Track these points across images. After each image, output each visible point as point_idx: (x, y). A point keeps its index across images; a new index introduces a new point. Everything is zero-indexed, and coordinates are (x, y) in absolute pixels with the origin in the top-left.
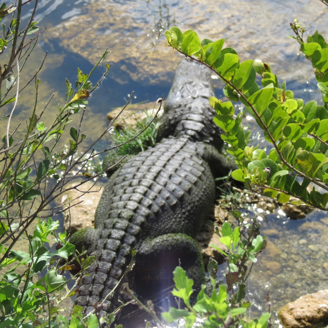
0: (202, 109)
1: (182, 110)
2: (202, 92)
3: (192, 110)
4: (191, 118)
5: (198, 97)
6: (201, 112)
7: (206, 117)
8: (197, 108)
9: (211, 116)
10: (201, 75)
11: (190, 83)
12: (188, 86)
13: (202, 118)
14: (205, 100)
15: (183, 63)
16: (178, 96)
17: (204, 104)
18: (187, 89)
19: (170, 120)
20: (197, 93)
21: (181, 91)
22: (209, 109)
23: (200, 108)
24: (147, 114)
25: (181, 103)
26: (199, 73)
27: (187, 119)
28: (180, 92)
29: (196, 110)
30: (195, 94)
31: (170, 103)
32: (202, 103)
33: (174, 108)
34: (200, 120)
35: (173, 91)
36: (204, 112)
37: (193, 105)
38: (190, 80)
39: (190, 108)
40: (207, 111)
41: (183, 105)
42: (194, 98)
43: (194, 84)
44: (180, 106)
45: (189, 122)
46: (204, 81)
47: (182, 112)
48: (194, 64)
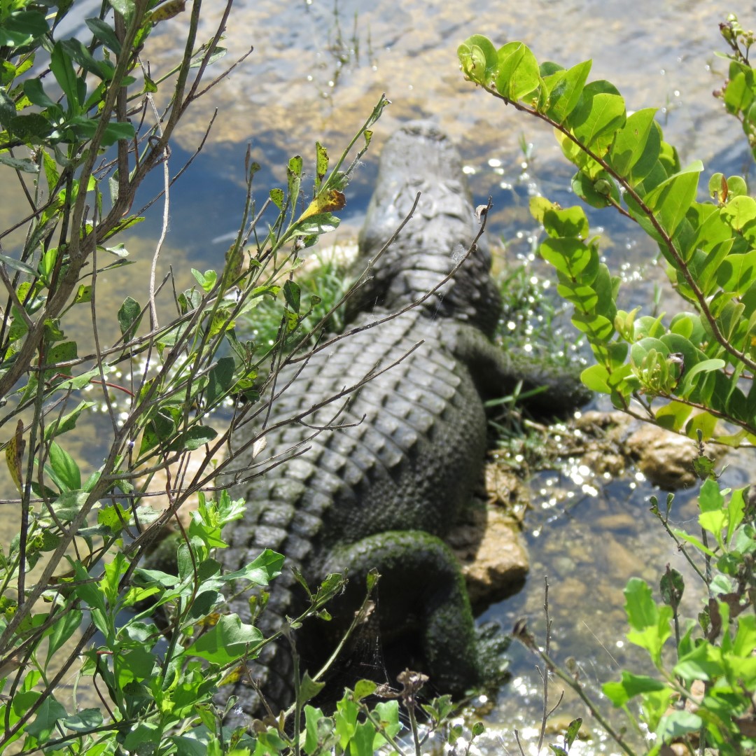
0: (448, 244)
1: (402, 248)
2: (445, 205)
3: (425, 246)
4: (423, 265)
5: (437, 216)
6: (446, 249)
8: (436, 241)
10: (440, 165)
11: (418, 184)
12: (412, 190)
13: (449, 264)
14: (454, 223)
15: (398, 139)
16: (391, 215)
17: (451, 232)
18: (412, 198)
19: (376, 271)
20: (435, 206)
21: (398, 204)
22: (463, 243)
23: (442, 242)
24: (320, 258)
26: (435, 161)
27: (414, 268)
28: (395, 205)
29: (435, 245)
30: (430, 208)
31: (372, 232)
32: (446, 229)
33: (384, 243)
34: (445, 268)
35: (378, 205)
36: (451, 249)
37: (426, 236)
38: (418, 178)
39: (420, 242)
40: (458, 247)
41: (404, 236)
42: (428, 219)
43: (426, 184)
45: (418, 273)
46: (449, 178)
47: (401, 252)
48: (422, 140)
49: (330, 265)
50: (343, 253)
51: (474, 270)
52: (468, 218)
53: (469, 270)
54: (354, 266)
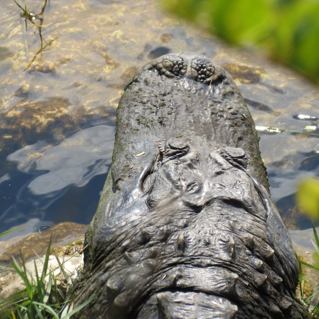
0: (227, 247)
1: (154, 255)
2: (222, 186)
3: (190, 252)
4: (188, 283)
5: (208, 203)
6: (225, 256)
7: (243, 275)
8: (207, 244)
9: (260, 270)
10: (215, 123)
12: (171, 164)
13: (229, 280)
14: (238, 214)
15: (146, 82)
16: (135, 205)
17: (232, 230)
18: (168, 176)
19: (112, 293)
20: (206, 189)
21: (147, 187)
22: (251, 246)
23: (217, 245)
24: (23, 275)
25: (150, 229)
26: (207, 117)
27: (174, 288)
28: (142, 188)
29: (206, 251)
30: (198, 191)
31: (107, 231)
32: (224, 225)
33: (125, 249)
34: (224, 286)
35: (115, 188)
36: (234, 256)
37: (192, 234)
38: (178, 143)
39: (183, 246)
40: (244, 254)
41: (157, 237)
42: (197, 209)
43: (190, 155)
44: (145, 239)
45: (181, 296)
46: (228, 143)
47: (151, 262)
48: (185, 83)
49: (41, 284)
50: (61, 266)
51: (270, 288)
52: (260, 206)
53: (261, 289)
54: (77, 286)
